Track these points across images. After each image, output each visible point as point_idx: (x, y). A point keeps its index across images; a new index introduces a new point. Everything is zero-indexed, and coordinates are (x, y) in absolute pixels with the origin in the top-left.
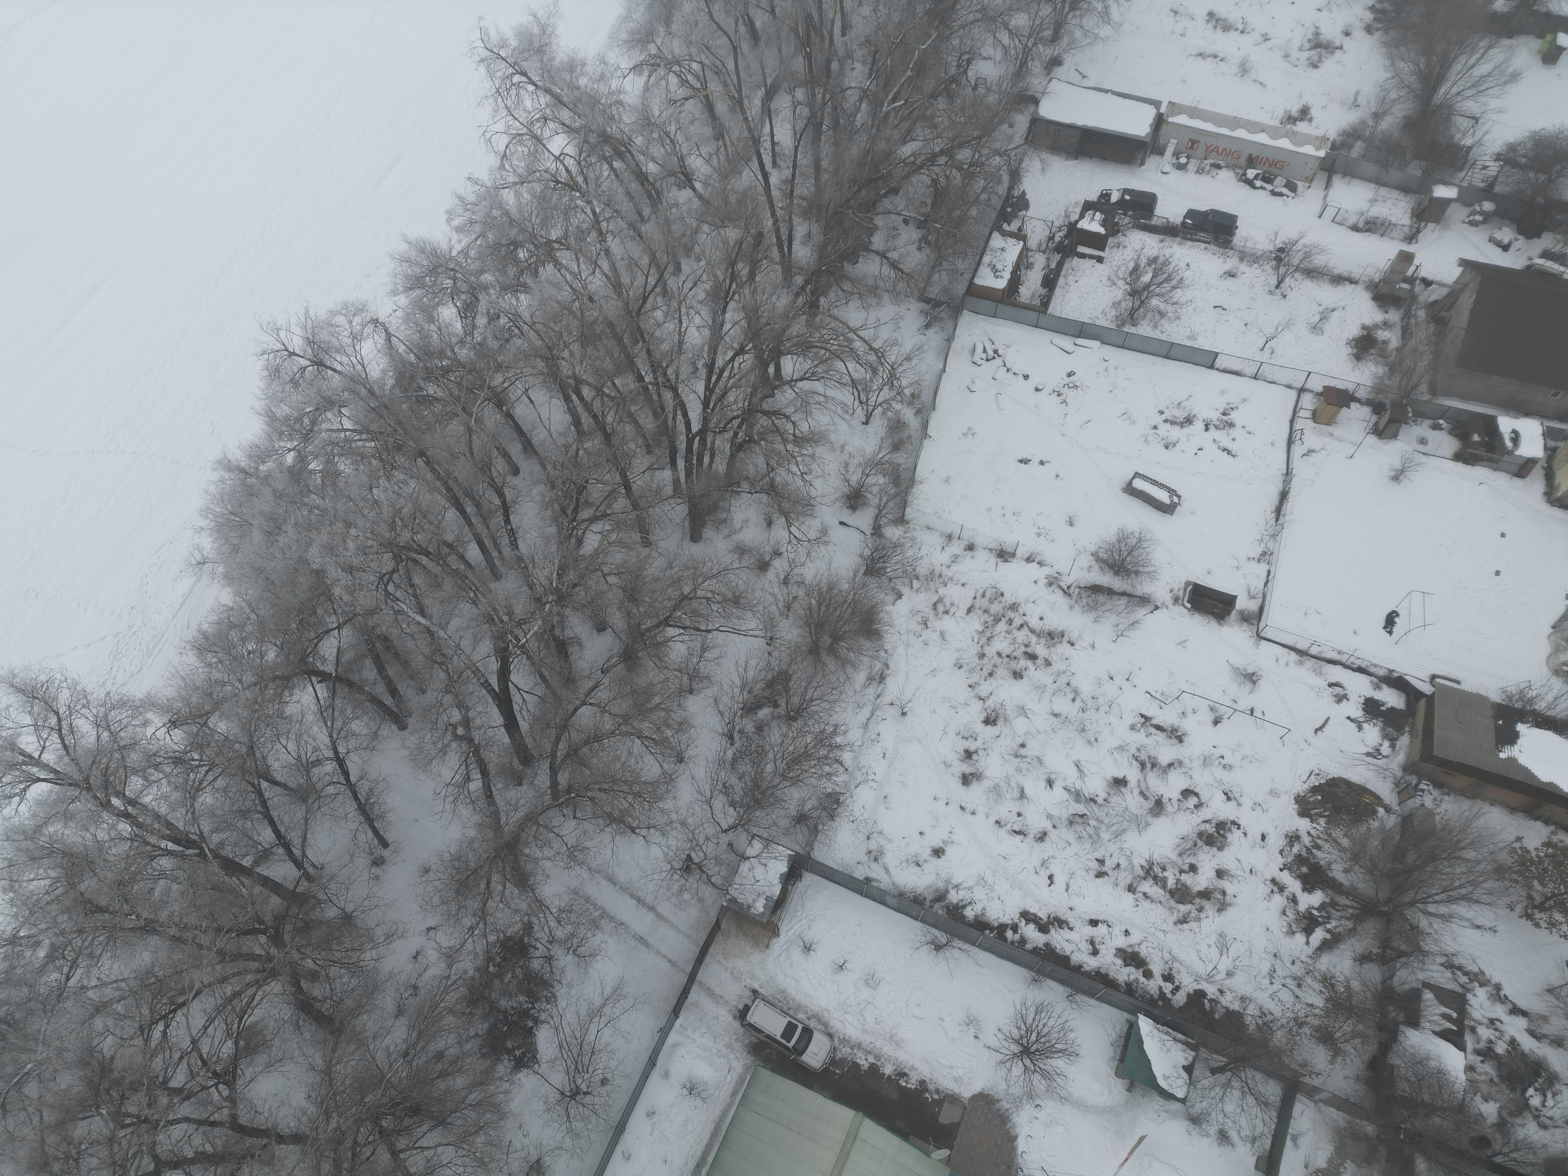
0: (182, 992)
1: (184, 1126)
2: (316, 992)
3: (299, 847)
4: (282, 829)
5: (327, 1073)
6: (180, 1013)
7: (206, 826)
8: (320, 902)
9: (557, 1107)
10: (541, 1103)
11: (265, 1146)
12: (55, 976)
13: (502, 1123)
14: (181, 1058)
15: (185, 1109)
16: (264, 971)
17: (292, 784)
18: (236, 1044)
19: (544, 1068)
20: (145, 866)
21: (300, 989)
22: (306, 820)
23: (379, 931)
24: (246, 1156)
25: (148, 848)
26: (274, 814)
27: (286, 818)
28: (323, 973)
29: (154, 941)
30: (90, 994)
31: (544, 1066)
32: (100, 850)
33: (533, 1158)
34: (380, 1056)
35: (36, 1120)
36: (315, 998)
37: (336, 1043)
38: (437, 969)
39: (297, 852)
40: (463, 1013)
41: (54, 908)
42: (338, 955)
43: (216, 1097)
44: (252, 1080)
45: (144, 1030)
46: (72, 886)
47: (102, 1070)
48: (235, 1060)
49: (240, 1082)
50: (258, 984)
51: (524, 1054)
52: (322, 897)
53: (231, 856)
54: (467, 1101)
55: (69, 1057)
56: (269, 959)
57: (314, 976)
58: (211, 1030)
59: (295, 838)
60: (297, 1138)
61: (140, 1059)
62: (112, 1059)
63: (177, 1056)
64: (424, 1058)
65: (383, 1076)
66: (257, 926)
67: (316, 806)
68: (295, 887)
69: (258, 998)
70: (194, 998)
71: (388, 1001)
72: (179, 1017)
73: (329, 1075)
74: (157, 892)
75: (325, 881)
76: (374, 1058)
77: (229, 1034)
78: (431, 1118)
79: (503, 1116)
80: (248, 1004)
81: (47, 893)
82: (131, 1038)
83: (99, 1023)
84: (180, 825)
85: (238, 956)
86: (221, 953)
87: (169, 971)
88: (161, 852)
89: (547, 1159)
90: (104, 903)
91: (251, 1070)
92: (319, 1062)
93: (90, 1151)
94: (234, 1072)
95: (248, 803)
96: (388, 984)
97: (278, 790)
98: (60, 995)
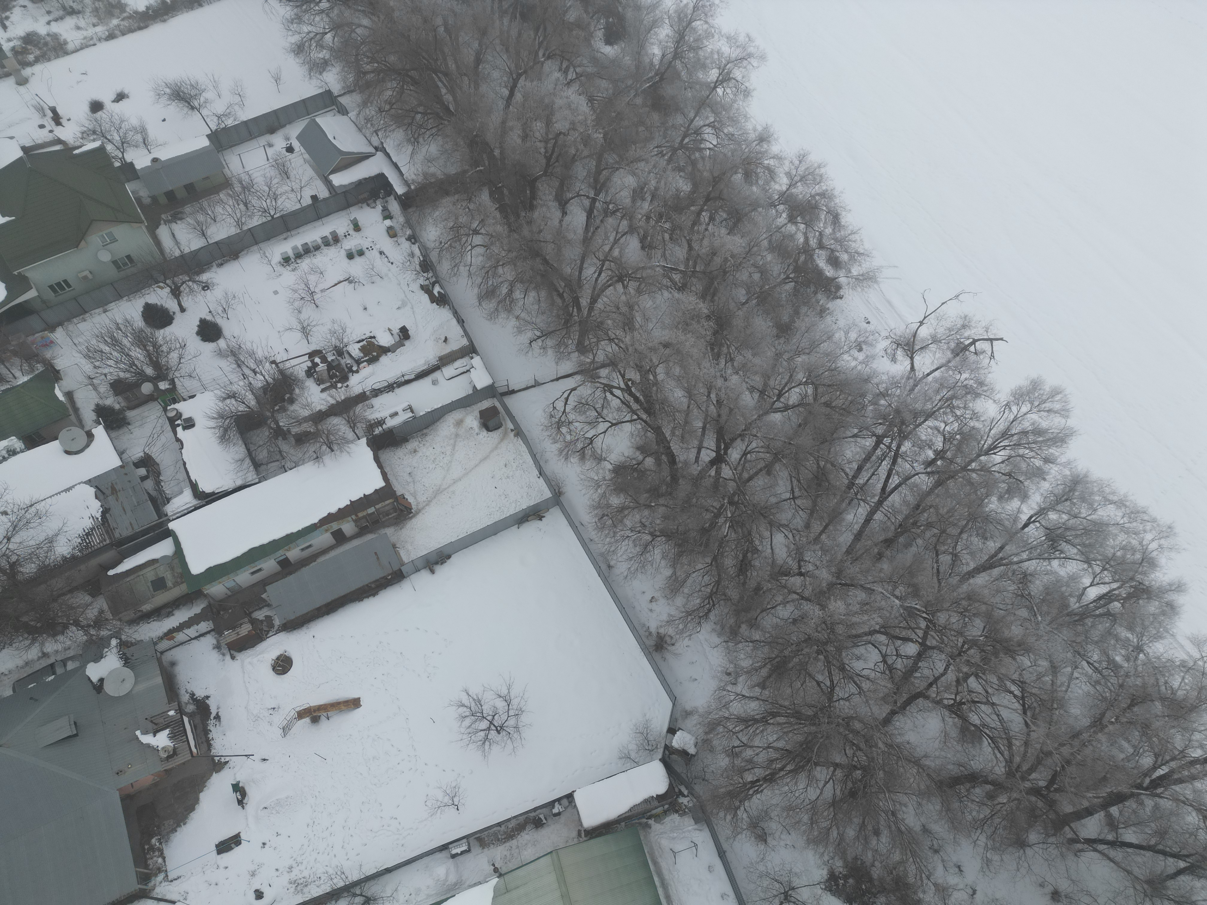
0: (1034, 717)
1: (941, 670)
2: (978, 790)
3: (1106, 851)
4: (1129, 850)
5: (917, 762)
6: (1020, 707)
7: (1166, 804)
8: (1048, 835)
9: (787, 879)
10: (798, 871)
11: (896, 702)
12: (1096, 657)
13: (805, 838)
14: (987, 692)
15: (951, 676)
16: (1017, 771)
17: (1170, 883)
18: (975, 726)
19: (818, 891)
20: (1152, 748)
21: (987, 782)
22: (1129, 872)
23: (996, 858)
24: (897, 691)
25: (1168, 758)
26: (1149, 854)
27: (1139, 859)
28: (989, 803)
29: (1086, 722)
30: (1069, 669)
31: (820, 892)
32: (1185, 729)
33: (769, 840)
34: (904, 799)
35: (1001, 606)
36: (974, 787)
37: (933, 780)
38: (939, 874)
39: (1101, 847)
40: (895, 869)
41: (1152, 681)
42: (997, 820)
43: (946, 696)
44: (943, 720)
45: (1022, 684)
46: (1163, 699)
47: (1010, 651)
48: (964, 719)
49: (947, 713)
50: (1009, 762)
51: (837, 885)
52: (1052, 840)
53: (1127, 804)
54: (834, 828)
55: (1031, 640)
56: (1023, 779)
57: (991, 796)
58: (995, 718)
59: (1117, 854)
60: (887, 721)
61: (1003, 671)
62: (1014, 659)
63: (990, 690)
64: (882, 822)
65: (889, 791)
66: (1055, 786)
67: (1138, 887)
68: (1071, 828)
69: (999, 755)
70: (1026, 722)
71: (939, 828)
72: (1017, 706)
73: (914, 763)
74: (1125, 744)
75: (1064, 850)
76: (906, 794)
77: (984, 725)
78: (841, 800)
79: (809, 842)
80: (998, 748)
81: (1166, 683)
82: (1020, 675)
83: (1044, 664)
84: (1177, 788)
85: (1039, 762)
86: (1049, 754)
87: (1055, 718)
88: (1159, 762)
89: (762, 847)
90: (1135, 709)
91: (951, 723)
92: (927, 762)
93: (962, 621)
94: (956, 714)
95: (1170, 843)
96: (952, 837)
97: (1171, 870)
98: (1079, 654)
